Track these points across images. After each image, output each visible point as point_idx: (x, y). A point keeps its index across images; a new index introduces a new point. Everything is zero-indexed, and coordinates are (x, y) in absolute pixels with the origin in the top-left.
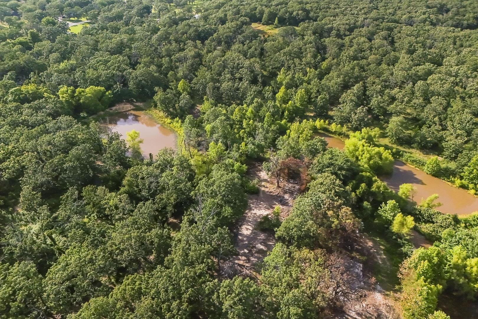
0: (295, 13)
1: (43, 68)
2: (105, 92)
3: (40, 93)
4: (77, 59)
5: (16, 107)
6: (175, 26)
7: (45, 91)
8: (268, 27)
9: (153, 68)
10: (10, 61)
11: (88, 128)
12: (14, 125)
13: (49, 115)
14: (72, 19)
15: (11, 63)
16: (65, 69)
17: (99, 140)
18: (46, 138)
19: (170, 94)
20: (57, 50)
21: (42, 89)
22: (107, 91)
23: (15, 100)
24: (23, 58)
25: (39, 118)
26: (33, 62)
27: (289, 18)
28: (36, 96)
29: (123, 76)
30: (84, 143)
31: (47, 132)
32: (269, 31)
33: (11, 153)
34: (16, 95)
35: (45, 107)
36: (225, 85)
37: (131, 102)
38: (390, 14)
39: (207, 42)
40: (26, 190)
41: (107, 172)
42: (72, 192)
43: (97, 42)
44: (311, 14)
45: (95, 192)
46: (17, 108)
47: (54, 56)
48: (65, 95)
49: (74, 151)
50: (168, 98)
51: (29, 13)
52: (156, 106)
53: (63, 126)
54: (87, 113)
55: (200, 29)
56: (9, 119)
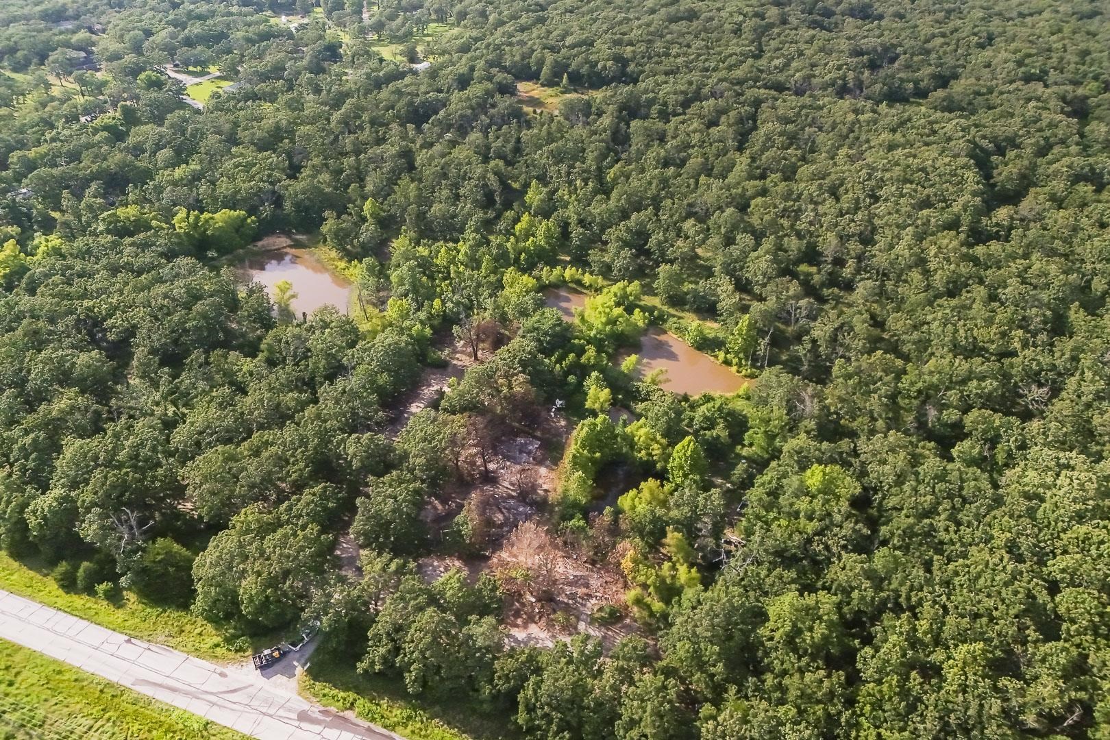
0: (600, 65)
1: (146, 176)
2: (245, 219)
3: (146, 221)
4: (201, 162)
5: (113, 242)
6: (376, 92)
7: (155, 218)
8: (549, 91)
9: (325, 177)
10: (93, 162)
11: (218, 275)
12: (114, 270)
13: (162, 255)
14: (191, 68)
15: (95, 167)
16: (182, 179)
17: (234, 293)
18: (161, 289)
19: (347, 222)
20: (169, 143)
21: (149, 214)
22: (250, 216)
23: (108, 231)
24: (116, 159)
25: (148, 260)
26: (130, 164)
27: (589, 75)
28: (140, 225)
29: (274, 192)
30: (211, 296)
31: (161, 280)
32: (550, 100)
33: (116, 308)
34: (110, 223)
35: (154, 244)
36: (437, 209)
37: (288, 234)
38: (776, 68)
39: (426, 126)
40: (140, 353)
41: (243, 335)
42: (197, 355)
43: (236, 124)
44: (631, 67)
45: (226, 358)
46: (115, 245)
47: (165, 154)
48: (183, 224)
49: (198, 307)
50: (342, 229)
51: (115, 63)
52: (325, 241)
53: (183, 271)
54: (217, 251)
55: (417, 100)
56: (104, 261)
